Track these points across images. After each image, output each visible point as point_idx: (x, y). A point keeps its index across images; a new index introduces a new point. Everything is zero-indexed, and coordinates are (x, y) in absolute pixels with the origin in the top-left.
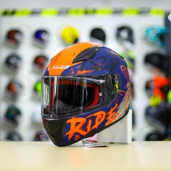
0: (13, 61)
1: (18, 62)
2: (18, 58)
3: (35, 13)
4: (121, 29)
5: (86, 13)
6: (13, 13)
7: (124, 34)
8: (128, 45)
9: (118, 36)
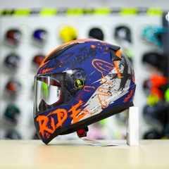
0: (12, 60)
1: (17, 61)
2: (17, 57)
3: (34, 13)
4: (119, 29)
5: (85, 12)
6: (12, 13)
7: (122, 34)
8: (126, 44)
9: (116, 35)
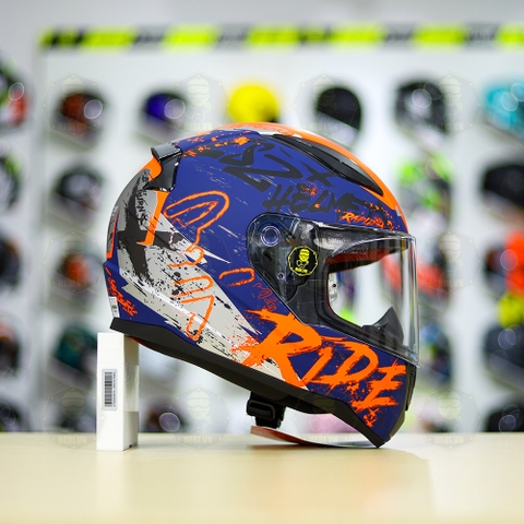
0: (78, 187)
1: (94, 189)
2: (95, 178)
3: (145, 39)
4: (408, 89)
5: (303, 39)
6: (79, 39)
7: (419, 105)
8: (431, 137)
9: (400, 110)
